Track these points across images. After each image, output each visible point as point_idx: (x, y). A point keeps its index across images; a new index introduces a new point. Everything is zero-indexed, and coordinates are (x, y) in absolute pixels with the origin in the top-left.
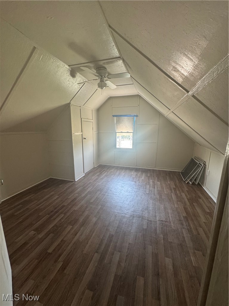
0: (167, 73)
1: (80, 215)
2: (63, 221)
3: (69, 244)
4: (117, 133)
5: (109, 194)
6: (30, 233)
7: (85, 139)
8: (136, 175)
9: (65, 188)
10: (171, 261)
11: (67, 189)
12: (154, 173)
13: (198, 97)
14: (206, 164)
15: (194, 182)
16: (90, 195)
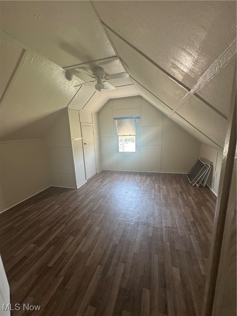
0: (166, 70)
1: (82, 224)
2: (64, 232)
3: (71, 256)
4: (119, 137)
5: (112, 201)
6: (29, 247)
7: (85, 144)
8: (141, 179)
9: (67, 196)
10: (179, 271)
11: (68, 198)
12: (159, 176)
13: (200, 96)
14: (213, 165)
15: (202, 184)
16: (93, 203)
